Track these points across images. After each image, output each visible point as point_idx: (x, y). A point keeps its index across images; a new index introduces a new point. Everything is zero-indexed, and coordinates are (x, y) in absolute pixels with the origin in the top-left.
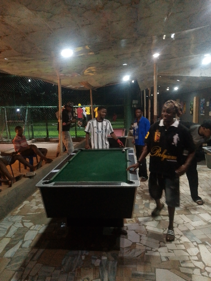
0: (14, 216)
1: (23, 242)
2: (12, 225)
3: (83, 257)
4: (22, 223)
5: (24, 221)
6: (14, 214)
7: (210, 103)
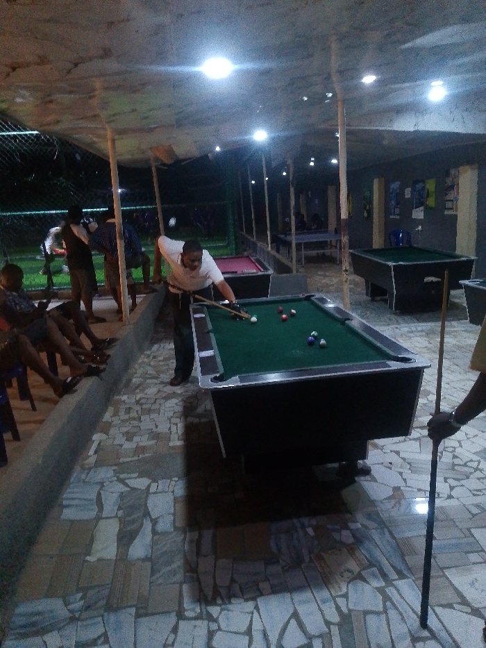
0: (90, 469)
1: (155, 522)
2: (101, 489)
3: (310, 531)
4: (122, 481)
5: (122, 476)
6: (87, 466)
7: (413, 191)
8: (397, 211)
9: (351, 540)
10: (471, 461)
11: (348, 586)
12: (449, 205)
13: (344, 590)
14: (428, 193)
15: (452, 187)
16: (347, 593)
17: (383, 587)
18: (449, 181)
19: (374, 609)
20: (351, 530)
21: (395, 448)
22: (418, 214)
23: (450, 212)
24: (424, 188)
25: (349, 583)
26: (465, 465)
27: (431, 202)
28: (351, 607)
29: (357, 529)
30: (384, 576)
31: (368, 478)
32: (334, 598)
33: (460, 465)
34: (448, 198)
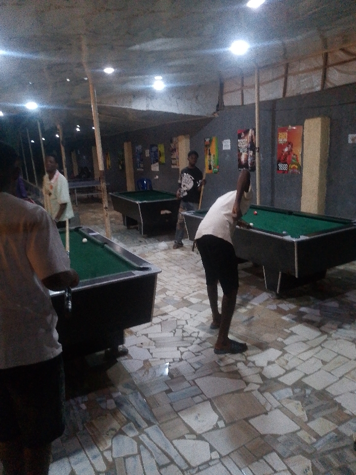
7: (151, 152)
8: (142, 166)
9: (114, 406)
10: (194, 332)
11: (112, 441)
12: (173, 162)
13: (109, 444)
14: (160, 153)
15: (175, 150)
16: (112, 446)
17: (138, 436)
18: (172, 145)
19: (131, 453)
20: (114, 399)
21: (145, 332)
22: (155, 168)
23: (175, 167)
24: (157, 150)
25: (112, 438)
26: (190, 336)
27: (162, 159)
28: (114, 456)
29: (118, 397)
30: (138, 427)
31: (126, 357)
32: (102, 453)
33: (187, 337)
34: (172, 157)
